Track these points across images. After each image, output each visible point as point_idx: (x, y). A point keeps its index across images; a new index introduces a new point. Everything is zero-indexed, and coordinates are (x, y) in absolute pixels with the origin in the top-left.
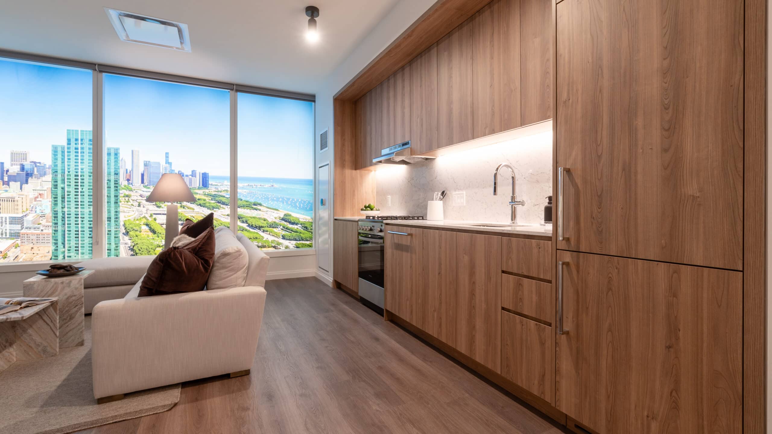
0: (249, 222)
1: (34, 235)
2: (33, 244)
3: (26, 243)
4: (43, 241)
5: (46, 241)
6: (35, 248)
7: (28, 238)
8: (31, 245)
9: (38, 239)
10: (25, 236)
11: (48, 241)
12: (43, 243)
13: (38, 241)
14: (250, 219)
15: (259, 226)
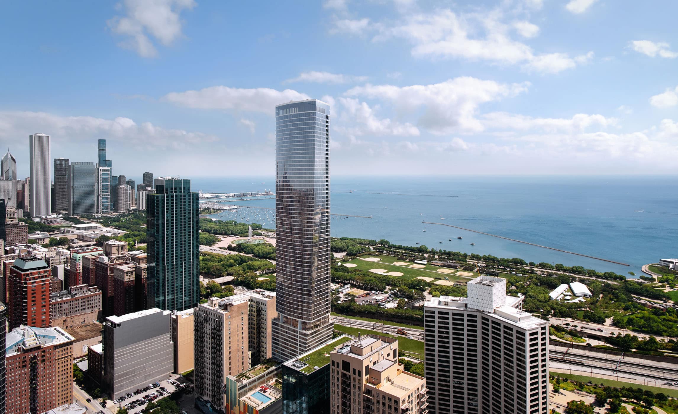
0: (255, 251)
1: (67, 303)
2: (65, 315)
3: (57, 316)
4: (78, 309)
5: (81, 308)
6: (69, 320)
7: (60, 309)
8: (64, 317)
9: (72, 306)
10: (56, 307)
11: (83, 307)
12: (77, 312)
13: (72, 310)
14: (255, 247)
15: (266, 253)
